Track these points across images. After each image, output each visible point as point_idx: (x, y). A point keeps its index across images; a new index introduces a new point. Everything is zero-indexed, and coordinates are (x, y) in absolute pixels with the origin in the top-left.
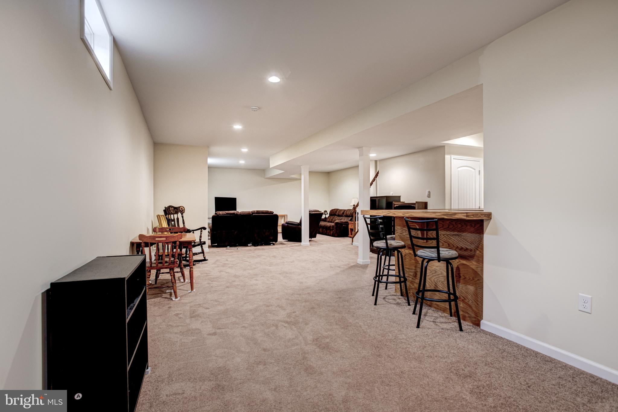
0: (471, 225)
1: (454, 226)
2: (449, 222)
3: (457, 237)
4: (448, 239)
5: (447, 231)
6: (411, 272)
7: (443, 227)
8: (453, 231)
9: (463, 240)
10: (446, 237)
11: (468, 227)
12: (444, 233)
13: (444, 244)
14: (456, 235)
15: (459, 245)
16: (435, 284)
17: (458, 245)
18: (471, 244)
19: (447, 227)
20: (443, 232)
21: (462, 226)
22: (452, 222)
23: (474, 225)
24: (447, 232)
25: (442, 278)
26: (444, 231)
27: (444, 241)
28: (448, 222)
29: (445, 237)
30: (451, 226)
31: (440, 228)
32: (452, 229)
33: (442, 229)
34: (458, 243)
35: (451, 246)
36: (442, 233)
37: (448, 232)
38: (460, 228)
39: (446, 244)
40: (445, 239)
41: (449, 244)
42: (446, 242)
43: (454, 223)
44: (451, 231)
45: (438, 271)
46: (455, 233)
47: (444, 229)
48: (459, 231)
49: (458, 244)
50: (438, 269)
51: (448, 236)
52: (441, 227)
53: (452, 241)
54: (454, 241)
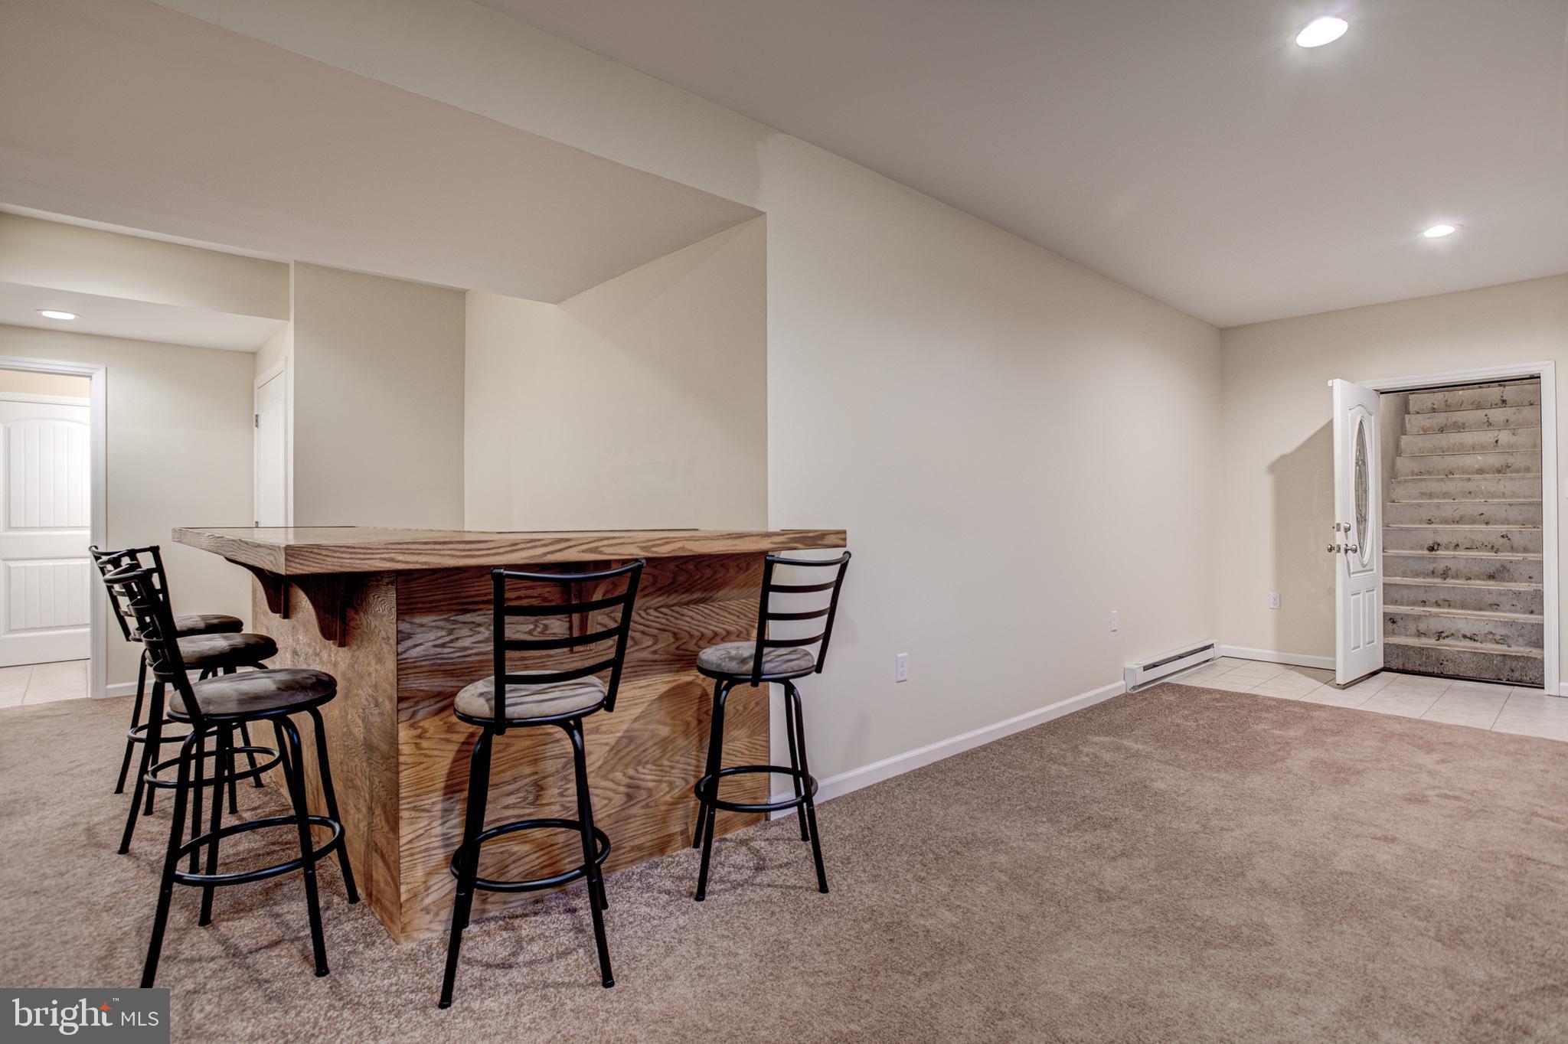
0: (738, 566)
1: (691, 575)
2: (677, 566)
3: (701, 607)
4: (672, 619)
5: (669, 593)
6: (508, 795)
7: (654, 584)
8: (689, 590)
9: (717, 611)
10: (666, 615)
11: (732, 573)
12: (658, 602)
13: (659, 637)
14: (696, 602)
15: (708, 629)
16: (628, 781)
17: (702, 629)
18: (738, 617)
19: (670, 581)
20: (657, 600)
21: (716, 572)
22: (684, 563)
23: (745, 565)
24: (668, 597)
25: (654, 748)
26: (660, 595)
27: (658, 629)
28: (672, 566)
29: (662, 613)
30: (682, 578)
31: (646, 587)
32: (687, 584)
33: (651, 589)
34: (705, 623)
35: (682, 638)
36: (652, 602)
37: (671, 598)
38: (708, 579)
39: (666, 635)
40: (664, 621)
41: (675, 634)
42: (665, 630)
43: (691, 567)
44: (683, 593)
45: (639, 733)
46: (696, 596)
47: (659, 589)
48: (705, 590)
49: (705, 625)
50: (641, 727)
51: (673, 611)
52: (647, 584)
53: (686, 621)
54: (694, 622)
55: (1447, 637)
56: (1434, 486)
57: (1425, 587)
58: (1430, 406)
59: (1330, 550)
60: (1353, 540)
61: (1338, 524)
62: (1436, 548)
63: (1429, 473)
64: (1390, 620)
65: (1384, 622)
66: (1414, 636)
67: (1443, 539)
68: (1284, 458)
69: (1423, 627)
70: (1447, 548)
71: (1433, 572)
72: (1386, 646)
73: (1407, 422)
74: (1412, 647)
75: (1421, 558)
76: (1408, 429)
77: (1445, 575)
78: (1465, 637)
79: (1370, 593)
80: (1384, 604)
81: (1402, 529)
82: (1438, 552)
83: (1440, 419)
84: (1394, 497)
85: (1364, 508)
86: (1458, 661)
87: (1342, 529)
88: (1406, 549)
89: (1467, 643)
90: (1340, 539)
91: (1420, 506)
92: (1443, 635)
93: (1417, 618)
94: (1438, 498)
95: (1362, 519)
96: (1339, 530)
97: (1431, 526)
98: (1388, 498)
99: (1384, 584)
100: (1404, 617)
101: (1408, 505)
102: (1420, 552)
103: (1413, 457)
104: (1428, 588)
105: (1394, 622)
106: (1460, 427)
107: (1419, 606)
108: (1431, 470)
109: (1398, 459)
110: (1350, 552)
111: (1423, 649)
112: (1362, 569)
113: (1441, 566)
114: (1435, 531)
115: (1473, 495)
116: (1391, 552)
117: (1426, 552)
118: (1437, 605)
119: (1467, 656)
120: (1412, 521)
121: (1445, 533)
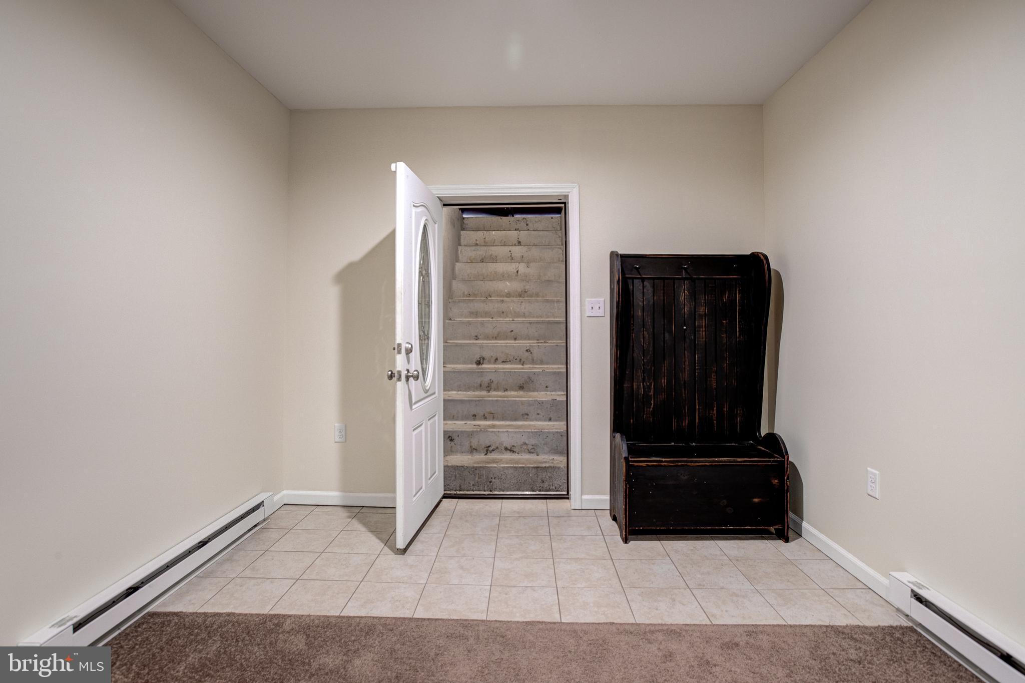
55: (493, 450)
56: (478, 306)
57: (476, 401)
58: (474, 241)
59: (391, 377)
60: (415, 365)
61: (399, 345)
62: (481, 362)
63: (475, 295)
64: (449, 437)
65: (444, 441)
66: (468, 452)
67: (486, 354)
68: (351, 266)
69: (475, 443)
70: (489, 362)
71: (481, 385)
72: (447, 469)
73: (459, 252)
74: (467, 467)
75: (470, 372)
76: (460, 258)
77: (489, 388)
78: (506, 449)
79: (432, 421)
80: (444, 420)
81: (457, 345)
82: (484, 366)
83: (481, 252)
84: (451, 315)
85: (427, 326)
86: (503, 477)
87: (403, 351)
88: (460, 364)
89: (508, 456)
90: (400, 363)
91: (469, 323)
92: (491, 449)
93: (471, 434)
94: (482, 317)
95: (424, 337)
96: (399, 352)
97: (477, 342)
98: (447, 317)
99: (444, 400)
100: (461, 434)
101: (462, 323)
102: (470, 366)
103: (463, 280)
104: (478, 402)
105: (452, 440)
106: (494, 259)
107: (471, 420)
108: (476, 293)
109: (454, 282)
110: (411, 379)
111: (476, 468)
112: (426, 395)
113: (486, 379)
114: (481, 347)
115: (505, 314)
116: (450, 367)
117: (475, 366)
118: (485, 418)
119: (511, 471)
120: (464, 338)
121: (490, 347)
